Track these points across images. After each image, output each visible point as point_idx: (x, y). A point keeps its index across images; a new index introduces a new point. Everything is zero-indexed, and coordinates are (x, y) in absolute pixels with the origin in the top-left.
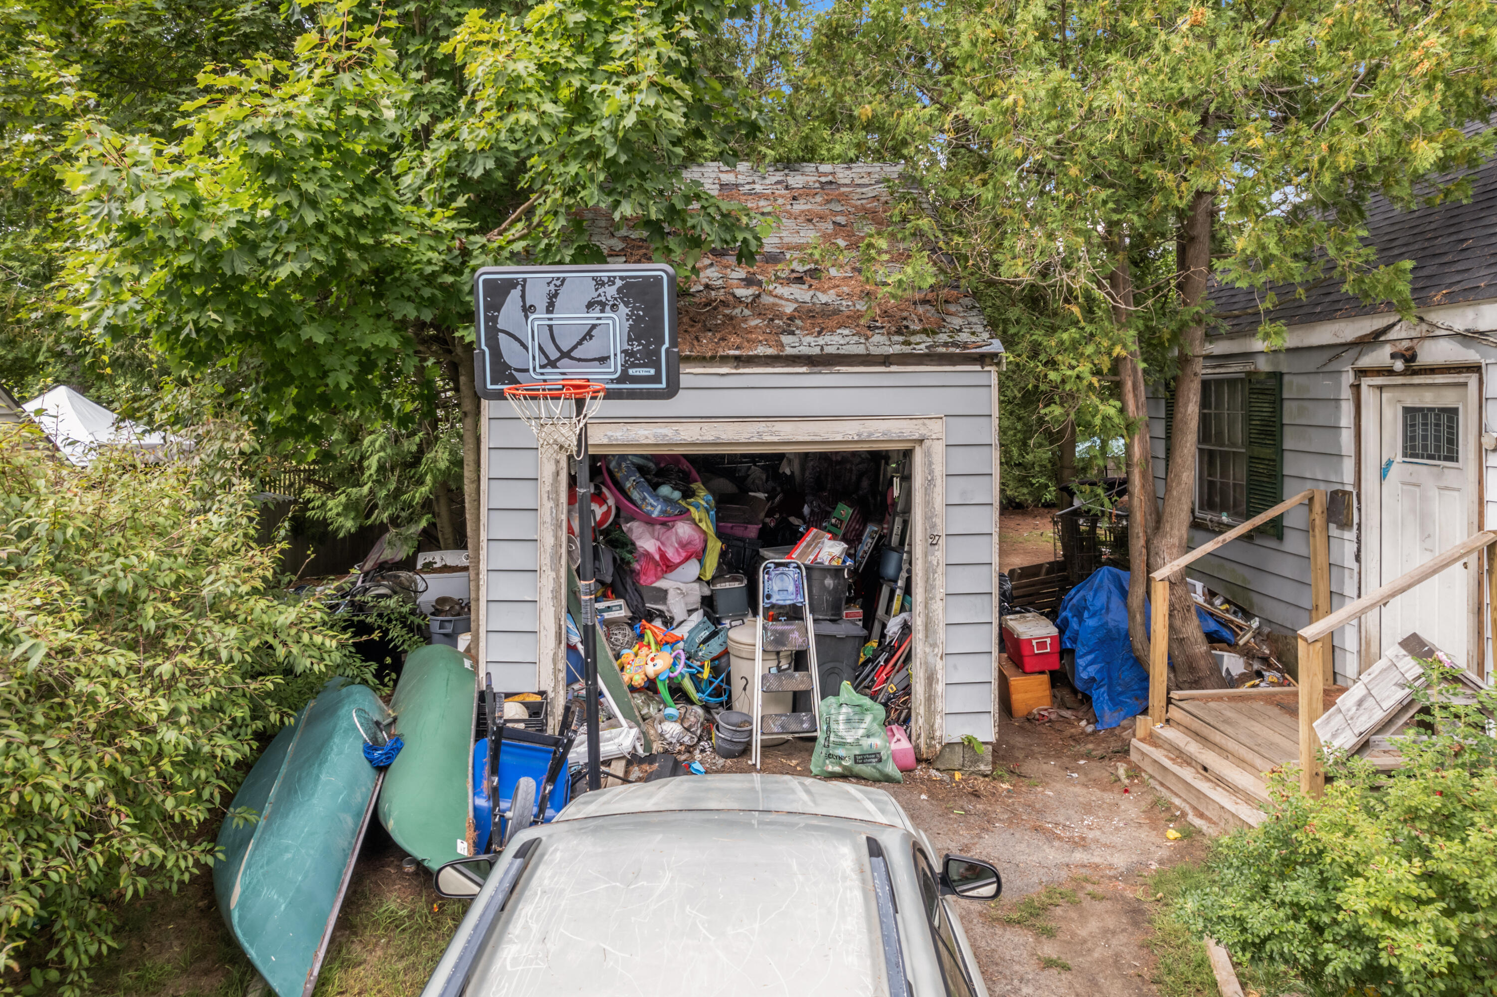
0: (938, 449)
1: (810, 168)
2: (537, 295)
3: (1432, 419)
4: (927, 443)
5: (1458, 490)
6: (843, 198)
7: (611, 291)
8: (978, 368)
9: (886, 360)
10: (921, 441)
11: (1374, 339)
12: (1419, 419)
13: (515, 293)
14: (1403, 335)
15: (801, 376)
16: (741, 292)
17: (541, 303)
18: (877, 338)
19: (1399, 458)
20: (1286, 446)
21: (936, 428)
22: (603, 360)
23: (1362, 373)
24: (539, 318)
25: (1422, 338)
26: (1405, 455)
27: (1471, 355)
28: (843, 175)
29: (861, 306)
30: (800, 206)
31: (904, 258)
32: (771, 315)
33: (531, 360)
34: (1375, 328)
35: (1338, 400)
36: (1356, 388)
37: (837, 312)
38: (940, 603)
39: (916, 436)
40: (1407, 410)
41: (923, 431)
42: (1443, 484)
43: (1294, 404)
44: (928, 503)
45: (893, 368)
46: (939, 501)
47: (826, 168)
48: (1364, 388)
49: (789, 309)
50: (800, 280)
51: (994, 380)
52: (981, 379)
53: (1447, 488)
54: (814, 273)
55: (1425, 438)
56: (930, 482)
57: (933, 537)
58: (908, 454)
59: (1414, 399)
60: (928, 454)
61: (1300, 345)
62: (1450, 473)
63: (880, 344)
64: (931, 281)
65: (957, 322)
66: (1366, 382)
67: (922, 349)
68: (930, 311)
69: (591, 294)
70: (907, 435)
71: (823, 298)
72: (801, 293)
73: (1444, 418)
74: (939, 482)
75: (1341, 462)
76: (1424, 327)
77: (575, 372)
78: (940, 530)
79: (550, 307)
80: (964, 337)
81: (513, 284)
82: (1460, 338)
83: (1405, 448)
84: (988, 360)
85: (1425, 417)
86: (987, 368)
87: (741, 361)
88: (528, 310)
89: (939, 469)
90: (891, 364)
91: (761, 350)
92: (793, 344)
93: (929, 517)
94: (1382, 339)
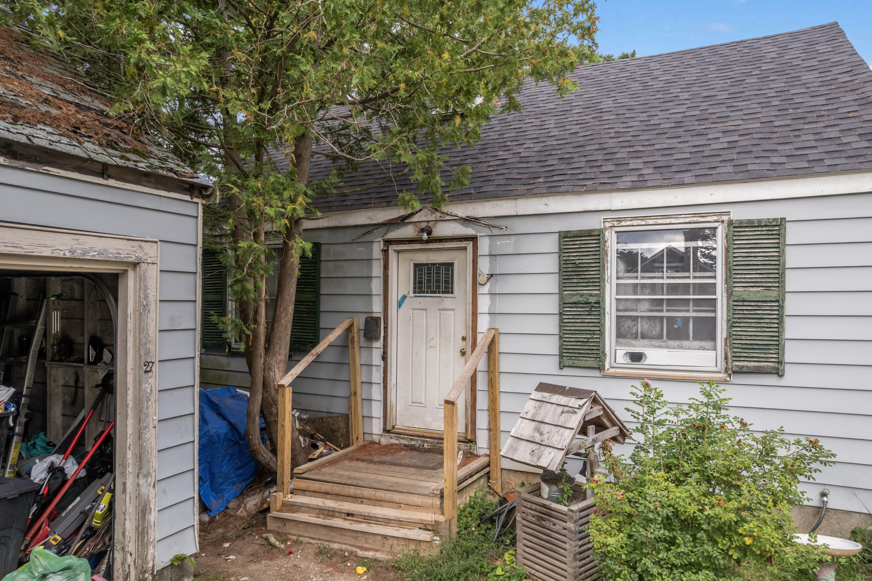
0: (153, 273)
3: (433, 270)
4: (143, 266)
5: (453, 310)
8: (188, 198)
9: (105, 172)
10: (135, 265)
11: (402, 221)
12: (425, 270)
14: (423, 219)
19: (412, 294)
20: (322, 292)
21: (150, 251)
23: (388, 242)
25: (437, 221)
26: (414, 292)
27: (469, 231)
34: (400, 215)
35: (370, 260)
36: (385, 252)
38: (153, 431)
39: (133, 259)
40: (416, 265)
41: (139, 254)
42: (441, 307)
43: (331, 264)
44: (141, 329)
45: (112, 182)
46: (152, 327)
48: (391, 251)
51: (200, 212)
52: (193, 210)
53: (445, 309)
55: (429, 281)
56: (145, 308)
57: (147, 363)
59: (423, 258)
60: (142, 279)
61: (338, 225)
62: (447, 301)
66: (392, 248)
70: (123, 257)
73: (443, 271)
74: (152, 308)
75: (371, 299)
76: (438, 214)
78: (156, 356)
80: (173, 166)
82: (462, 221)
83: (415, 288)
84: (196, 192)
85: (429, 269)
86: (195, 200)
89: (153, 294)
90: (109, 177)
93: (143, 344)
94: (406, 221)
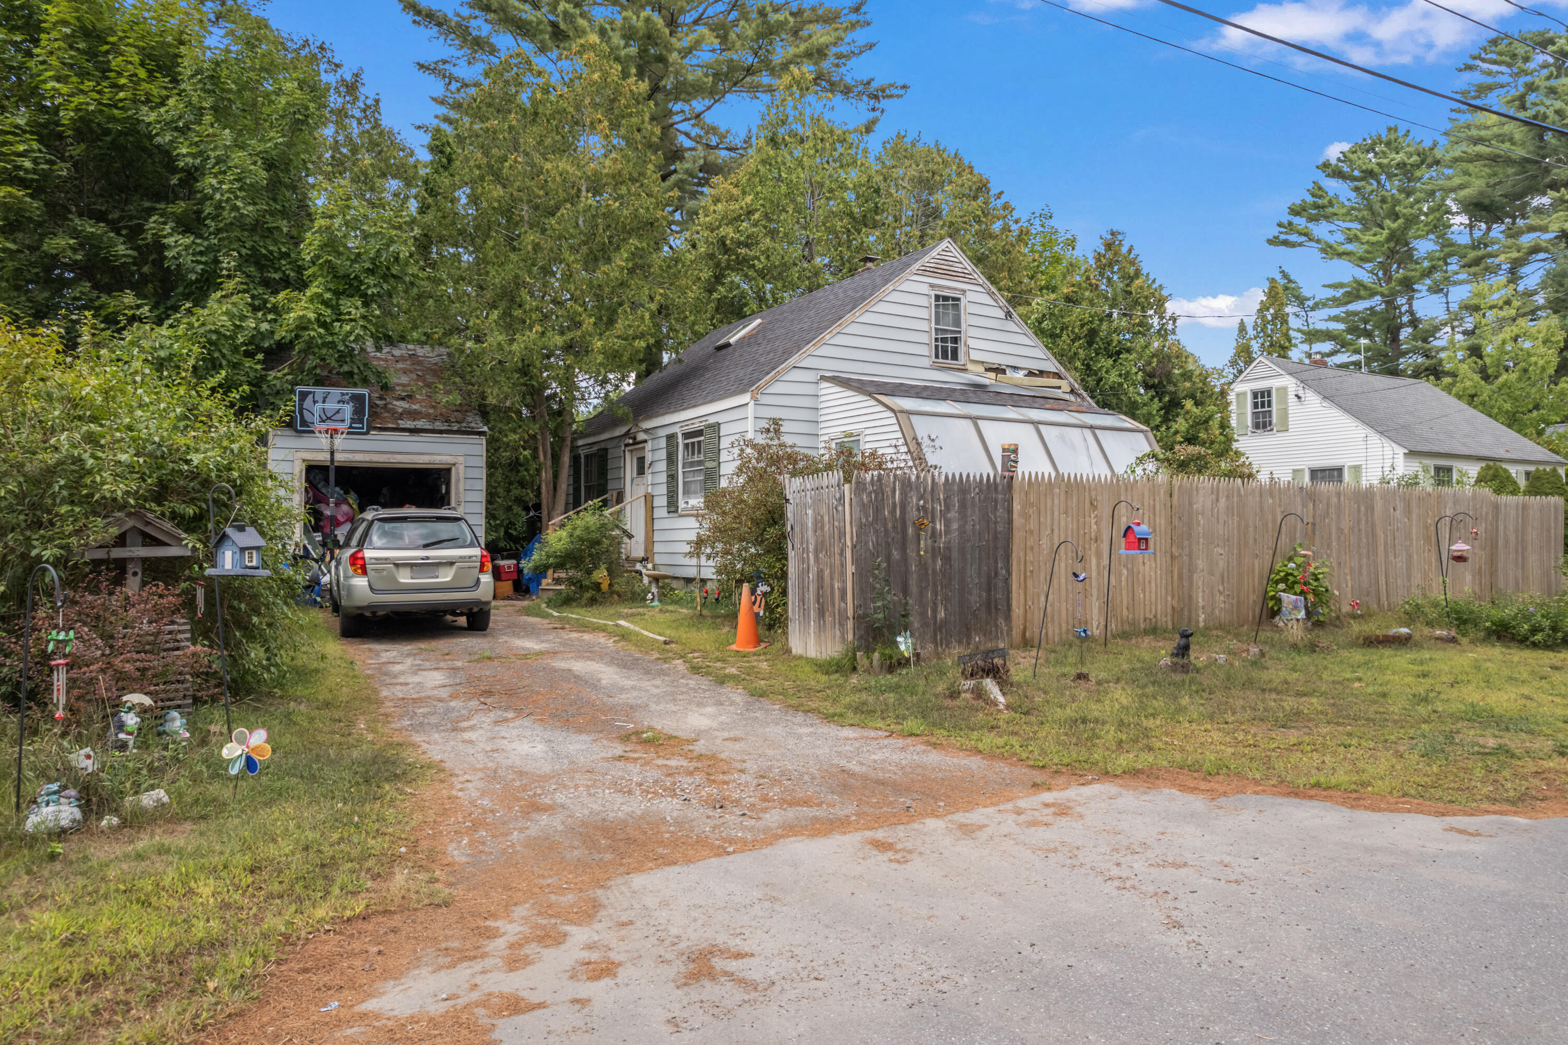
0: (461, 468)
1: (403, 345)
2: (319, 397)
4: (457, 465)
6: (420, 363)
7: (347, 397)
8: (478, 437)
9: (441, 432)
10: (455, 464)
11: (628, 433)
12: (641, 461)
13: (311, 396)
14: (633, 431)
15: (406, 436)
16: (378, 402)
17: (321, 400)
18: (437, 423)
20: (608, 478)
21: (461, 459)
22: (343, 421)
23: (626, 446)
24: (319, 406)
25: (637, 432)
26: (637, 475)
28: (420, 351)
29: (431, 411)
30: (400, 366)
31: (448, 393)
32: (393, 412)
33: (316, 419)
34: (628, 429)
35: (620, 457)
37: (420, 413)
39: (453, 462)
40: (638, 458)
41: (456, 460)
43: (610, 461)
44: (457, 489)
45: (444, 435)
46: (461, 488)
47: (410, 347)
48: (627, 451)
49: (400, 410)
50: (403, 399)
51: (484, 442)
52: (479, 441)
54: (410, 397)
56: (458, 481)
57: (459, 502)
58: (449, 471)
59: (639, 454)
60: (457, 470)
61: (611, 437)
63: (438, 425)
64: (459, 402)
65: (470, 419)
66: (627, 449)
67: (455, 428)
68: (460, 415)
69: (339, 398)
70: (449, 461)
71: (414, 407)
72: (404, 405)
74: (461, 481)
75: (621, 480)
76: (638, 428)
77: (332, 425)
78: (462, 499)
79: (324, 402)
80: (473, 425)
81: (310, 393)
82: (644, 431)
83: (637, 472)
84: (482, 434)
86: (481, 437)
87: (381, 429)
88: (315, 402)
89: (462, 475)
90: (443, 433)
91: (390, 426)
92: (403, 424)
93: (457, 494)
